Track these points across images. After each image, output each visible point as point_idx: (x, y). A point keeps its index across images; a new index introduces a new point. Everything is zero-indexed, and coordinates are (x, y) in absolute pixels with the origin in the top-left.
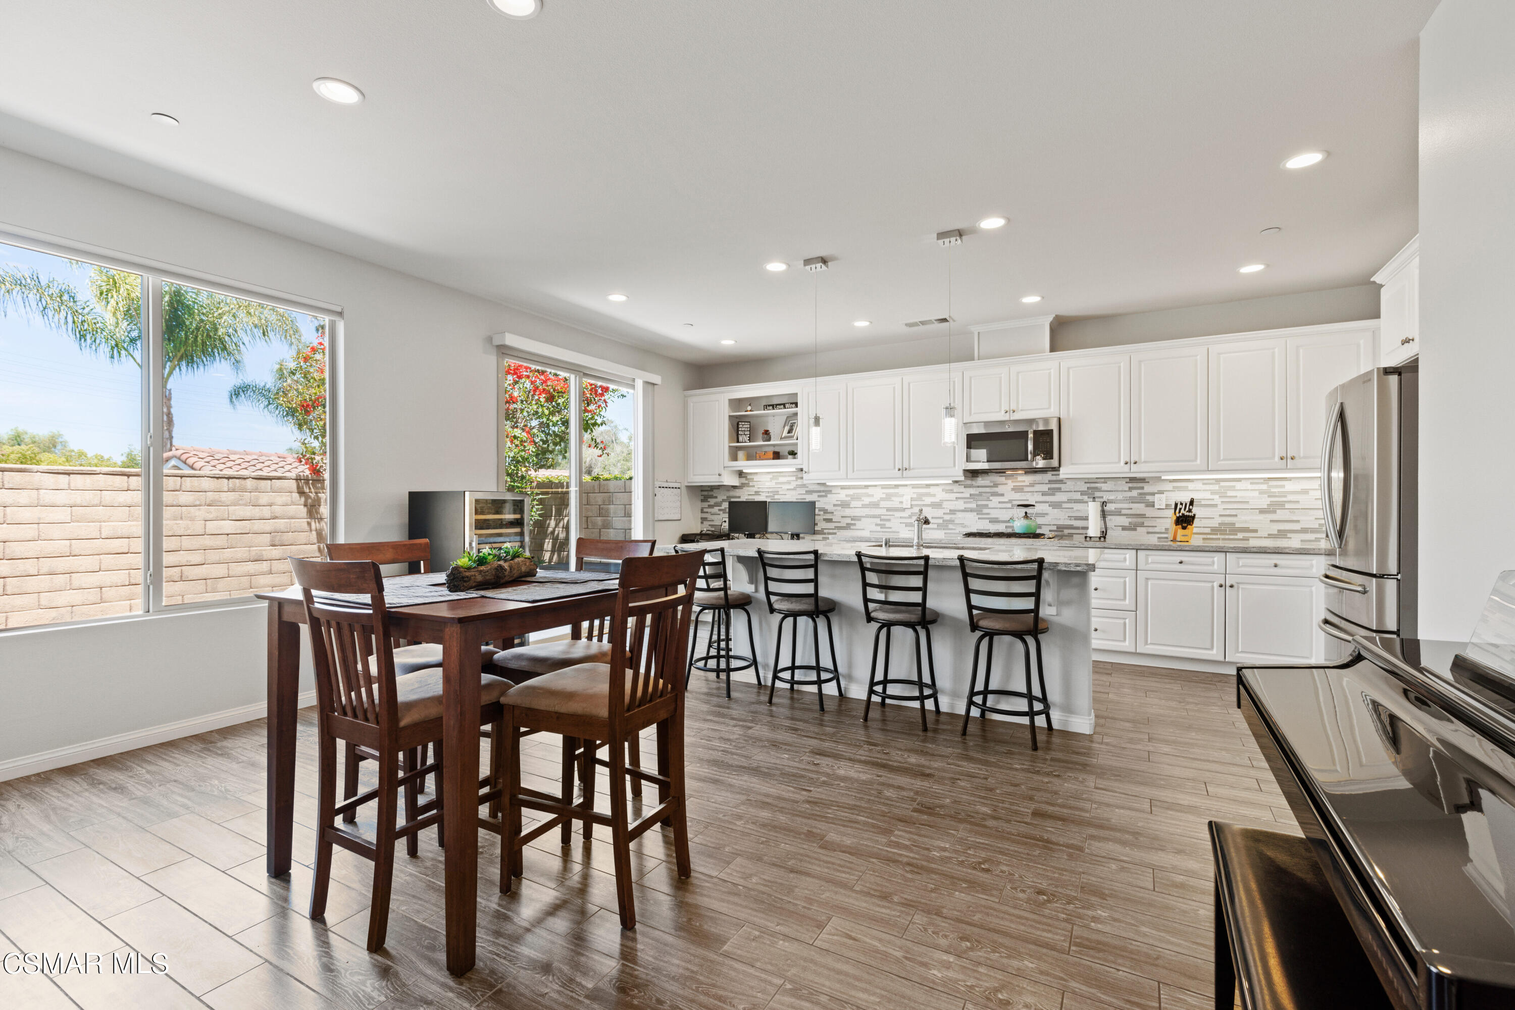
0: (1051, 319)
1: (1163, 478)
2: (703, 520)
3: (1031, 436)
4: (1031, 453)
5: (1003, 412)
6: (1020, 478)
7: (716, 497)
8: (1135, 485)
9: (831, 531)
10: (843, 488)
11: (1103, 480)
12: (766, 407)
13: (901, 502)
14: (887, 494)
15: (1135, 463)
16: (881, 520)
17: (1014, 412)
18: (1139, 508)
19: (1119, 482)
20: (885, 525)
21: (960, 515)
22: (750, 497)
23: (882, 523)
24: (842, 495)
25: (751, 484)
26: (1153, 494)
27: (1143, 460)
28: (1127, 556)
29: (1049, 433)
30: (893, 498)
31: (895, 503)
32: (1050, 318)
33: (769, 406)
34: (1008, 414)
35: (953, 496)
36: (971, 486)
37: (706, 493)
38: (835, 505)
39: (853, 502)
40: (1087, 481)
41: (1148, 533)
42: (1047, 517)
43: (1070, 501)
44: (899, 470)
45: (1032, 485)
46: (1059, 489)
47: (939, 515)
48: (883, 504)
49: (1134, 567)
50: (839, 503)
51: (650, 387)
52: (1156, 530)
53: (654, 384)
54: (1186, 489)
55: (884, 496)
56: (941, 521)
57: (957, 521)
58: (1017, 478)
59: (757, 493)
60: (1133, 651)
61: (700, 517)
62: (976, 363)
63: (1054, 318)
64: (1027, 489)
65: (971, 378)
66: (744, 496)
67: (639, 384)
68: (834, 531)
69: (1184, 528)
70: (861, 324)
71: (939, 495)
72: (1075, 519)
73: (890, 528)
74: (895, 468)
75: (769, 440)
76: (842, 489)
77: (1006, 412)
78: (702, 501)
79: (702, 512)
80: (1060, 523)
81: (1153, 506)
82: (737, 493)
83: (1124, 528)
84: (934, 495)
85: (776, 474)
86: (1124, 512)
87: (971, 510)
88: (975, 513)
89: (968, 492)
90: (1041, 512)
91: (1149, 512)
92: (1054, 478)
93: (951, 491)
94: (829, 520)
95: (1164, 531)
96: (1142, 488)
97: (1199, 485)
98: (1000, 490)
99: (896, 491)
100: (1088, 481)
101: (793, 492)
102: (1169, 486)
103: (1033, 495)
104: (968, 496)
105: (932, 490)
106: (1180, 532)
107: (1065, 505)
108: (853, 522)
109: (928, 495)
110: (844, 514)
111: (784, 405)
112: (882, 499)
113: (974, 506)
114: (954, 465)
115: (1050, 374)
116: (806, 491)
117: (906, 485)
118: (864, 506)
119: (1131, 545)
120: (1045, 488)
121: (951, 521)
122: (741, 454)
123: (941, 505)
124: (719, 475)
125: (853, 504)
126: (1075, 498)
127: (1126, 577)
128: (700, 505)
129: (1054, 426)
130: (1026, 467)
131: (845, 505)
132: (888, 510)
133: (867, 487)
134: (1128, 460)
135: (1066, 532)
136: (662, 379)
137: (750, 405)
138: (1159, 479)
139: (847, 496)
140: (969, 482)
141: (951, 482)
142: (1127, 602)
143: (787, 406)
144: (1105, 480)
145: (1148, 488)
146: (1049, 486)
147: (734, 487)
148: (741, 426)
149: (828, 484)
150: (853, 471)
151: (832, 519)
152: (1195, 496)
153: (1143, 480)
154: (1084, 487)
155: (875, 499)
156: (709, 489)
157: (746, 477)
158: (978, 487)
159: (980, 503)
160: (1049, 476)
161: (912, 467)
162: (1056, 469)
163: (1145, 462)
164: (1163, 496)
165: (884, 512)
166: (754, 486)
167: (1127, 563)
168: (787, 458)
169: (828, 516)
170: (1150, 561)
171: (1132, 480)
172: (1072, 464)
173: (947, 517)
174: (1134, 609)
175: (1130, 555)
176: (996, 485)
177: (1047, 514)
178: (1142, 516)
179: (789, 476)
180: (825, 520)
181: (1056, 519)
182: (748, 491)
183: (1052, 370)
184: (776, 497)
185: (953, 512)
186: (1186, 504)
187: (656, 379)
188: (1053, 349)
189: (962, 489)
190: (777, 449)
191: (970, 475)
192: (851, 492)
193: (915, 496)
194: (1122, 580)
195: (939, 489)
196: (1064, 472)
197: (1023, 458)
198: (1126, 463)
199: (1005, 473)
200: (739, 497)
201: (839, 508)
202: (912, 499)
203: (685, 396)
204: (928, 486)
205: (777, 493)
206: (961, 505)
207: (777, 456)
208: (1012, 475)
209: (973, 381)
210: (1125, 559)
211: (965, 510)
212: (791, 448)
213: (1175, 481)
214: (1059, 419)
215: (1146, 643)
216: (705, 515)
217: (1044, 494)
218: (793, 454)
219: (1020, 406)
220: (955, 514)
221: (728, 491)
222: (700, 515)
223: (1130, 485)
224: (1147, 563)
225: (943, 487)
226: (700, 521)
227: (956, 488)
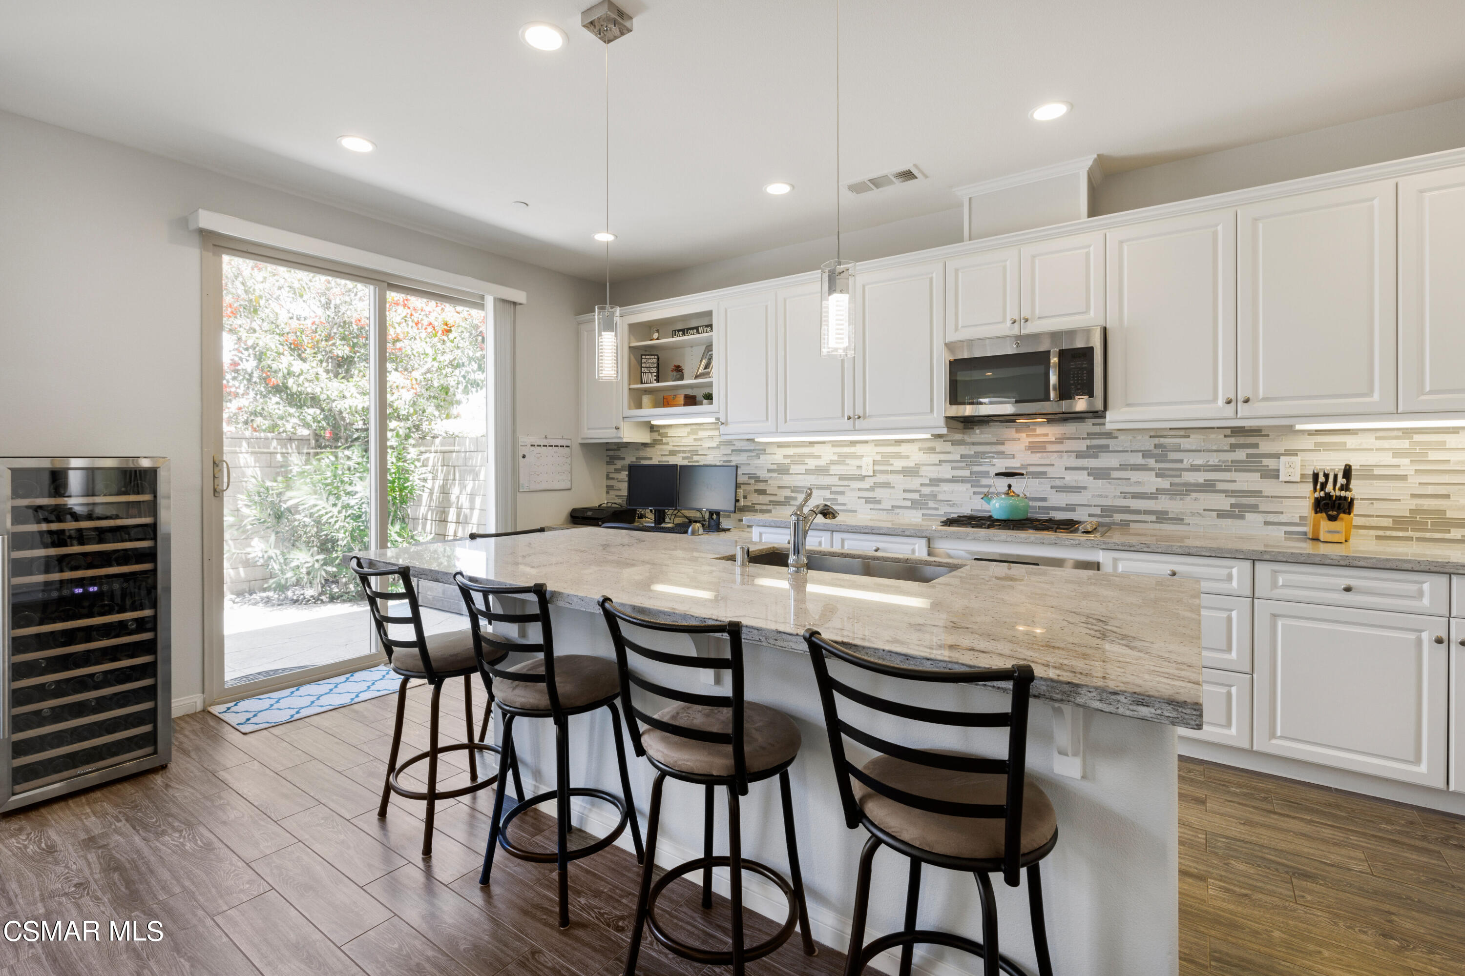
0: (1090, 163)
1: (1298, 427)
2: (609, 488)
3: (1054, 360)
4: (1055, 389)
5: (1009, 323)
6: (1040, 430)
7: (623, 459)
8: (1242, 440)
9: (764, 507)
10: (780, 445)
11: (1182, 433)
12: (675, 333)
13: (859, 467)
14: (840, 455)
15: (1246, 401)
16: (831, 493)
17: (1026, 321)
18: (1248, 481)
19: (1213, 436)
20: (837, 499)
21: (945, 487)
22: (664, 459)
23: (833, 496)
24: (779, 457)
25: (664, 440)
26: (1277, 456)
27: (1261, 396)
28: (1235, 571)
29: (1088, 352)
30: (848, 461)
31: (850, 468)
32: (1088, 161)
33: (679, 331)
34: (1016, 325)
35: (935, 458)
36: (962, 443)
37: (611, 453)
38: (769, 471)
39: (793, 467)
40: (1152, 434)
41: (1266, 523)
42: (1084, 492)
43: (1123, 467)
44: (849, 418)
45: (1059, 441)
46: (1105, 448)
47: (913, 487)
48: (835, 469)
49: (1249, 592)
50: (775, 467)
51: (509, 307)
52: (1283, 518)
53: (514, 304)
54: (1341, 447)
55: (835, 457)
56: (916, 496)
57: (941, 497)
58: (1035, 430)
59: (672, 453)
60: (1246, 746)
61: (605, 485)
62: (966, 245)
63: (1095, 160)
64: (1050, 448)
65: (957, 271)
66: (657, 457)
67: (489, 301)
68: (769, 507)
69: (1332, 518)
70: (778, 189)
71: (915, 456)
72: (1133, 497)
73: (844, 505)
74: (843, 415)
75: (682, 378)
76: (778, 447)
77: (1014, 322)
78: (609, 463)
79: (608, 478)
80: (1108, 502)
81: (1278, 477)
82: (649, 452)
83: (1222, 514)
84: (907, 457)
85: (694, 427)
86: (1220, 486)
87: (963, 480)
88: (969, 485)
89: (956, 452)
90: (1075, 484)
91: (1269, 487)
92: (1097, 429)
93: (932, 450)
94: (762, 492)
95: (1297, 521)
96: (1256, 446)
97: (1369, 441)
98: (1008, 448)
99: (851, 450)
100: (1156, 434)
101: (716, 453)
102: (1308, 443)
103: (1061, 457)
104: (958, 458)
105: (903, 449)
106: (1325, 525)
107: (1115, 474)
108: (793, 495)
109: (898, 456)
110: (782, 484)
111: (697, 328)
112: (833, 462)
113: (967, 473)
114: (932, 411)
115: (1088, 255)
116: (732, 451)
117: (866, 442)
118: (808, 472)
119: (1242, 551)
120: (1082, 446)
121: (934, 496)
122: (646, 399)
123: (918, 472)
124: (617, 428)
125: (794, 469)
126: (1132, 462)
127: (1232, 610)
128: (604, 469)
129: (1096, 343)
130: (1050, 411)
131: (783, 470)
132: (842, 478)
133: (812, 444)
134: (1232, 396)
135: (1117, 517)
136: (528, 298)
137: (658, 331)
138: (1289, 430)
139: (785, 457)
140: (958, 436)
141: (928, 436)
142: (1234, 655)
143: (701, 329)
144: (1186, 432)
145: (1265, 446)
146: (1088, 442)
147: (645, 445)
148: (644, 361)
149: (756, 440)
150: (786, 421)
151: (765, 490)
152: (1356, 461)
153: (1257, 432)
154: (1149, 444)
155: (822, 463)
156: (615, 447)
157: (658, 431)
158: (974, 444)
159: (976, 469)
160: (1088, 426)
161: (867, 414)
162: (1098, 415)
163: (1265, 399)
164: (1297, 460)
165: (835, 480)
166: (668, 444)
167: (1235, 584)
168: (701, 404)
169: (761, 486)
170: (1281, 583)
171: (1237, 431)
172: (1128, 405)
173: (926, 490)
174: (1248, 669)
175: (1239, 571)
176: (1001, 442)
177: (1085, 488)
178: (1257, 494)
179: (711, 429)
180: (756, 491)
181: (1100, 496)
182: (661, 450)
183: (1092, 248)
184: (695, 458)
185: (935, 482)
186: (1336, 476)
187: (519, 296)
188: (1094, 210)
189: (948, 447)
190: (689, 392)
191: (961, 425)
192: (790, 451)
193: (879, 458)
194: (1224, 615)
195: (915, 447)
196: (1114, 419)
197: (1042, 397)
198: (1229, 402)
199: (1014, 421)
200: (651, 459)
201: (775, 475)
202: (875, 463)
203: (579, 323)
204: (899, 442)
205: (695, 453)
206: (946, 472)
207: (691, 400)
208: (1027, 425)
209: (960, 274)
210: (1230, 578)
211: (954, 480)
212: (707, 391)
213: (1318, 432)
214: (1105, 330)
215: (1273, 735)
216: (611, 483)
217: (1079, 455)
218: (709, 397)
219: (1037, 312)
220: (938, 485)
221: (637, 449)
222: (605, 482)
223: (1233, 440)
224: (1274, 585)
225: (920, 445)
226: (605, 489)
227: (939, 445)
